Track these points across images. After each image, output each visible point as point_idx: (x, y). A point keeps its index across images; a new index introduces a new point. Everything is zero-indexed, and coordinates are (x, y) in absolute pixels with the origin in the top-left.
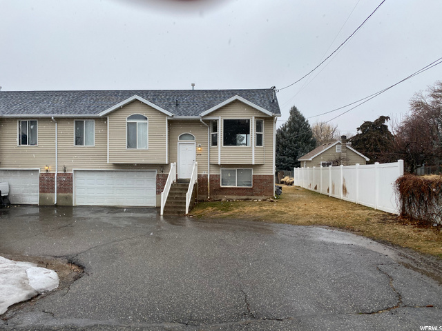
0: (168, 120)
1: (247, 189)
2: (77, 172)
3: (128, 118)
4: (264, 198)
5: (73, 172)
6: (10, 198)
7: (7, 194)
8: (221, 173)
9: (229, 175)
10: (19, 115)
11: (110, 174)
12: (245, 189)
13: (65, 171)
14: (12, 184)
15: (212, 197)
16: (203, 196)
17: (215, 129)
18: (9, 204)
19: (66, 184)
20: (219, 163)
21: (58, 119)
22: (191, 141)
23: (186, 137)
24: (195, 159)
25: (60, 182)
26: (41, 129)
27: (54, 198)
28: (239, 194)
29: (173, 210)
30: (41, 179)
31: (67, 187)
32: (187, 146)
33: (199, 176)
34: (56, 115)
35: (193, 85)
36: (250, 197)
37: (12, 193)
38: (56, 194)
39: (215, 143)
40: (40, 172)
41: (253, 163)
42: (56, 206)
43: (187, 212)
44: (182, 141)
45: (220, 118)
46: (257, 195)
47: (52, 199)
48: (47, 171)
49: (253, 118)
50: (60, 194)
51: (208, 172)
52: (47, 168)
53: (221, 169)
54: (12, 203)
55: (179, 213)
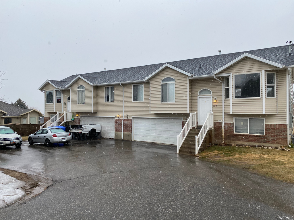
0: (189, 80)
1: (259, 136)
2: (135, 119)
3: (163, 81)
4: (276, 146)
5: (132, 119)
6: (102, 134)
7: (100, 132)
8: (234, 122)
9: (242, 124)
10: (105, 84)
11: (152, 120)
12: (257, 136)
13: (127, 118)
14: (102, 125)
15: (226, 141)
16: (219, 141)
17: (228, 84)
18: (101, 137)
19: (128, 126)
20: (231, 113)
21: (124, 85)
22: (208, 95)
23: (204, 92)
24: (212, 110)
25: (125, 125)
26: (116, 92)
27: (122, 135)
28: (251, 141)
29: (188, 150)
30: (116, 122)
31: (129, 128)
32: (205, 99)
33: (215, 123)
34: (122, 82)
35: (220, 51)
36: (262, 144)
37: (102, 131)
38: (123, 132)
39: (228, 96)
40: (115, 118)
41: (264, 113)
42: (123, 140)
43: (196, 153)
44: (202, 96)
45: (231, 75)
46: (269, 142)
47: (121, 136)
48: (119, 117)
49: (263, 71)
50: (125, 133)
51: (223, 121)
52: (118, 116)
53: (234, 118)
54: (102, 136)
55: (191, 153)
